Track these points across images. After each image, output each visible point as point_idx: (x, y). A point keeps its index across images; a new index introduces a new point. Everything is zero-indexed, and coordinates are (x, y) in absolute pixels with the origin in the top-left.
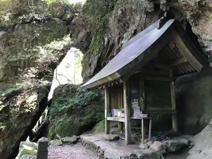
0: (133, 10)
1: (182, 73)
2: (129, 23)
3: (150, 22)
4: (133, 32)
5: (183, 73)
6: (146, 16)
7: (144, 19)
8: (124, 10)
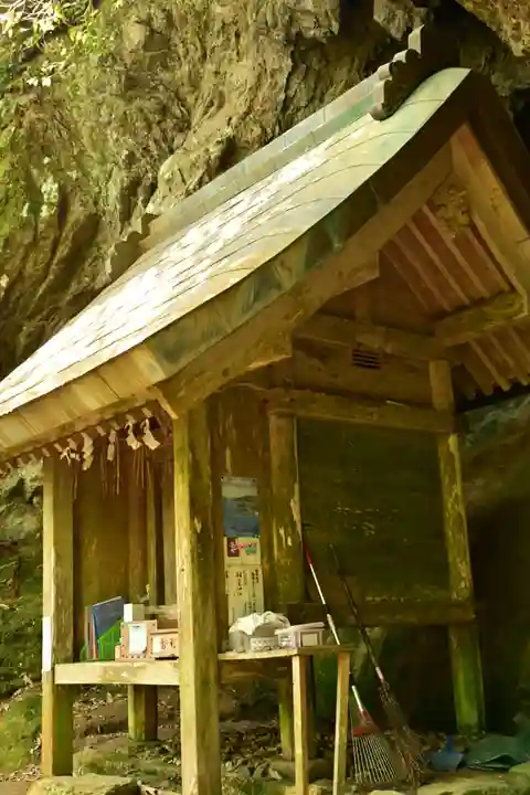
0: (217, 26)
1: (498, 389)
2: (190, 99)
3: (311, 100)
4: (215, 151)
5: (506, 387)
6: (290, 62)
7: (282, 81)
8: (159, 22)
